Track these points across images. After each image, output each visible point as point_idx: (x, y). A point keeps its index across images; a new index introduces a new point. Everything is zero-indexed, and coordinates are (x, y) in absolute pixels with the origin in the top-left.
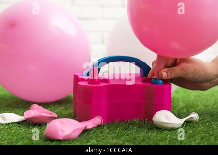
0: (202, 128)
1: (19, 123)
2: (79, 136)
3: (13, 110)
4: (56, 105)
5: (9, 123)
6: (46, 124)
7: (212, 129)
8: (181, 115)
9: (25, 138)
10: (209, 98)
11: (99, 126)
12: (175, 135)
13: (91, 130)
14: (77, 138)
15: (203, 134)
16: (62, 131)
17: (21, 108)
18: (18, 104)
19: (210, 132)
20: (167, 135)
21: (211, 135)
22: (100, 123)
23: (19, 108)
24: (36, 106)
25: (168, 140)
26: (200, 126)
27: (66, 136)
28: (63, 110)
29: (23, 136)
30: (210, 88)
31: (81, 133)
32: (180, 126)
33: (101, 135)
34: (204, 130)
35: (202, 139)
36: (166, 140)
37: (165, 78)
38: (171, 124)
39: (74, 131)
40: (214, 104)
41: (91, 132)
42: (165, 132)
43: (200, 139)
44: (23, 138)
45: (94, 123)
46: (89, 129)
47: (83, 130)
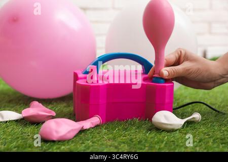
0: (203, 129)
1: (17, 121)
2: (75, 136)
3: (13, 107)
4: (58, 102)
5: (7, 122)
6: (43, 123)
7: (213, 130)
8: (185, 114)
9: (20, 138)
10: (218, 95)
11: (97, 126)
12: (173, 137)
13: (88, 130)
14: (73, 138)
15: (202, 136)
16: (57, 132)
17: (22, 105)
18: (19, 100)
19: (210, 133)
20: (165, 137)
21: (210, 138)
22: (98, 123)
23: (20, 104)
24: (36, 103)
25: (164, 142)
26: (202, 127)
27: (61, 137)
28: (65, 107)
29: (18, 136)
30: (214, 87)
31: (77, 134)
32: (180, 126)
33: (98, 136)
34: (204, 132)
35: (200, 142)
36: (162, 142)
37: (166, 78)
38: (170, 125)
39: (69, 132)
40: (221, 102)
41: (88, 132)
42: (163, 134)
43: (198, 141)
44: (18, 138)
45: (92, 123)
46: (86, 130)
47: (79, 130)
